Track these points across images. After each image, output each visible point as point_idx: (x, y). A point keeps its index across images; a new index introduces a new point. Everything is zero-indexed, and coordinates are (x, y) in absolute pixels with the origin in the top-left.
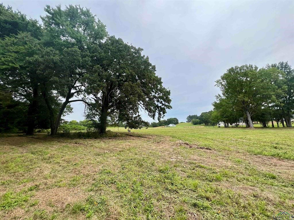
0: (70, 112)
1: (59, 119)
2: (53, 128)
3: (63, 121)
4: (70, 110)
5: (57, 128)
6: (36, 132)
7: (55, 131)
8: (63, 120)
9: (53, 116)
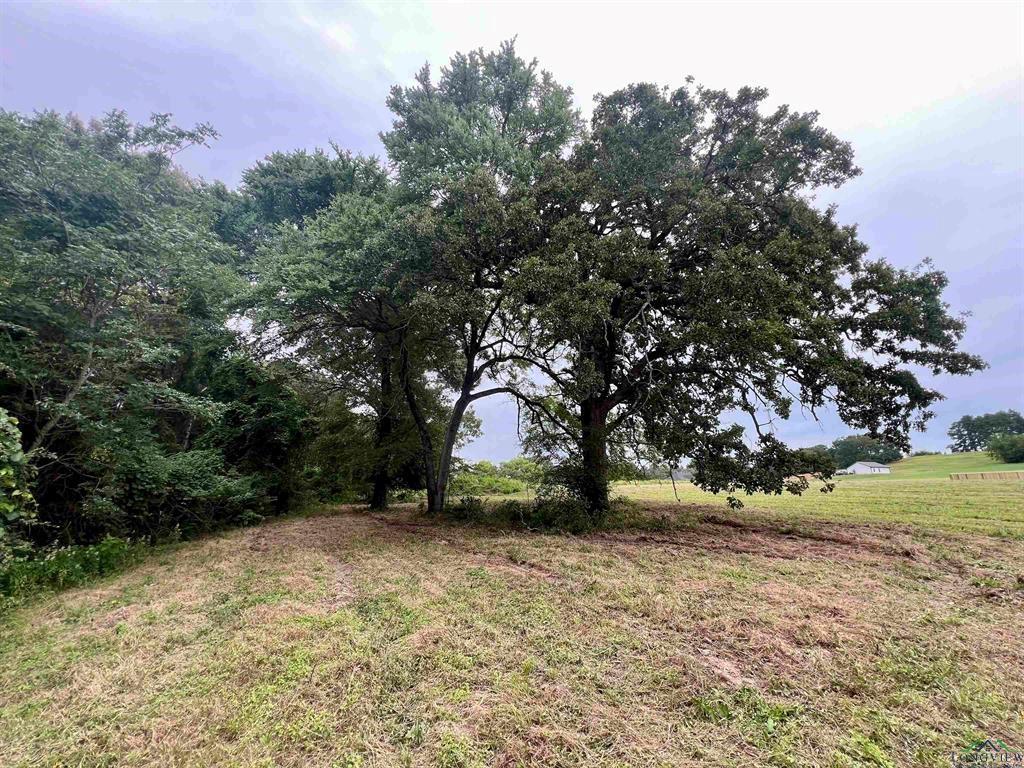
0: (474, 433)
1: (448, 460)
2: (433, 488)
3: (457, 465)
4: (475, 426)
5: (444, 488)
6: (393, 502)
7: (438, 499)
8: (458, 460)
9: (431, 447)
